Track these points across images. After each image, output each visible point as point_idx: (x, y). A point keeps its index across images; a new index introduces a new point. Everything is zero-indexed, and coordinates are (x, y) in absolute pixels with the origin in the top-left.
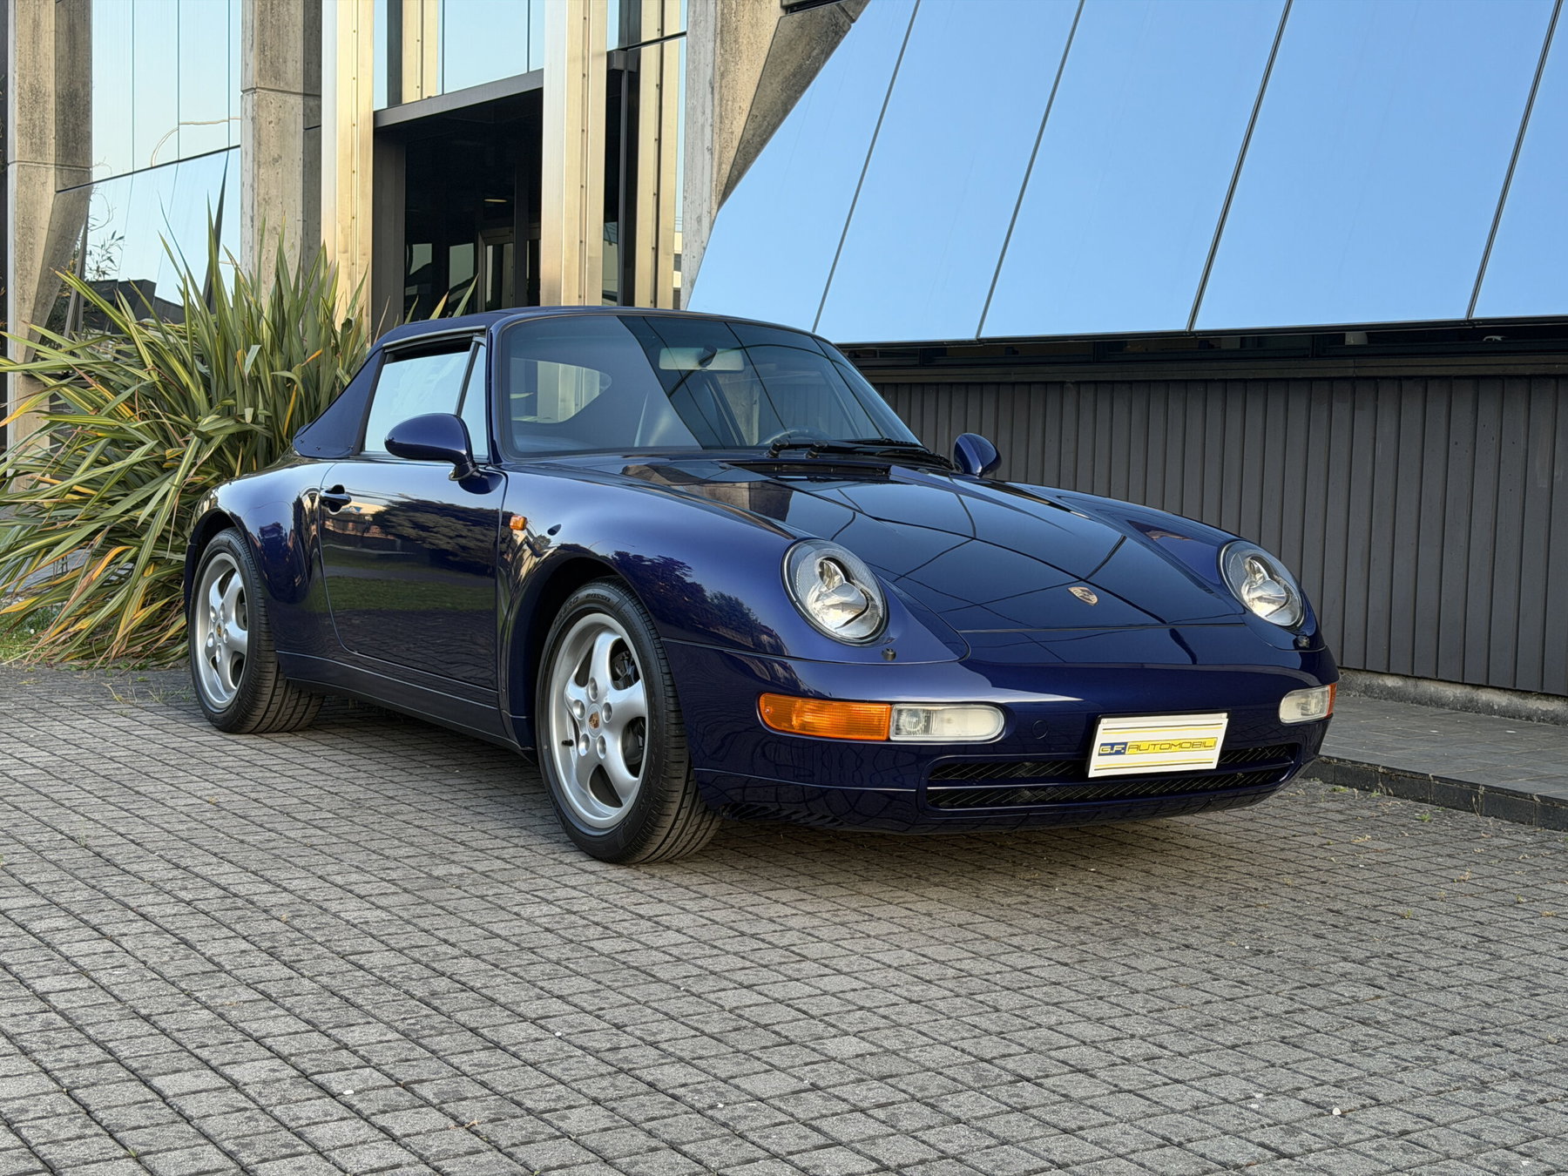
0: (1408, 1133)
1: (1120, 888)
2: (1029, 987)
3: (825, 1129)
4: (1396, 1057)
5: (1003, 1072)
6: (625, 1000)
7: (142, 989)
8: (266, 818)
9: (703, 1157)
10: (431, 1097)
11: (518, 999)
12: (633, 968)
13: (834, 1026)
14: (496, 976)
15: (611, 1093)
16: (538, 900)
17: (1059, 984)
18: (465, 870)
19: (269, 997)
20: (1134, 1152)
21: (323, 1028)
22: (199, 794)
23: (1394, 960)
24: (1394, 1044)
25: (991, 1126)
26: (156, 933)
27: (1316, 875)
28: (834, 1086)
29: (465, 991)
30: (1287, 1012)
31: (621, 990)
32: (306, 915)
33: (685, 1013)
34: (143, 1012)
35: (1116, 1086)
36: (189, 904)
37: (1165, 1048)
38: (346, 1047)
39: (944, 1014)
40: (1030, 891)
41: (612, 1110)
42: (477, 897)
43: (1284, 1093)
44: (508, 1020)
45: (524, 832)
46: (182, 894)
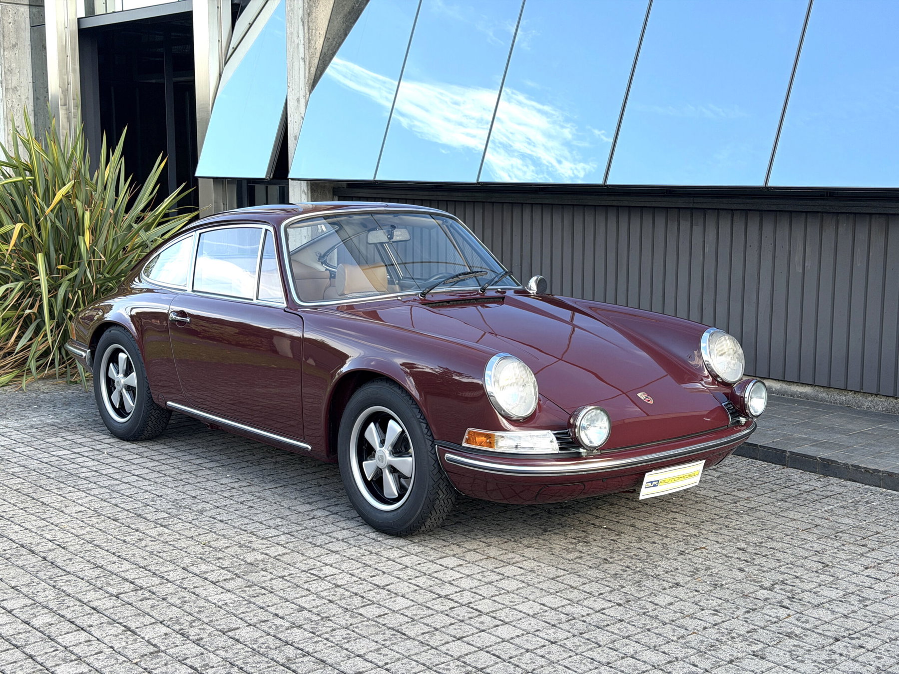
1: (625, 540)
2: (608, 625)
6: (398, 656)
8: (128, 520)
11: (338, 660)
12: (390, 628)
13: (518, 666)
14: (317, 642)
16: (316, 578)
17: (622, 621)
18: (264, 556)
22: (80, 501)
23: (786, 586)
24: (810, 650)
26: (109, 623)
27: (721, 521)
29: (304, 656)
30: (748, 632)
31: (391, 647)
32: (189, 602)
33: (434, 664)
36: (117, 596)
37: (696, 666)
39: (572, 651)
40: (579, 547)
42: (280, 577)
45: (284, 521)
46: (110, 589)
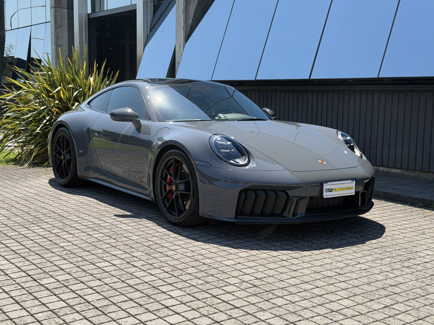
0: (366, 269)
3: (243, 271)
4: (363, 254)
5: (279, 259)
9: (219, 277)
10: (157, 267)
15: (195, 265)
20: (309, 274)
21: (128, 253)
25: (278, 270)
28: (243, 263)
34: (87, 250)
35: (303, 261)
41: (197, 268)
43: (340, 262)
44: (168, 250)
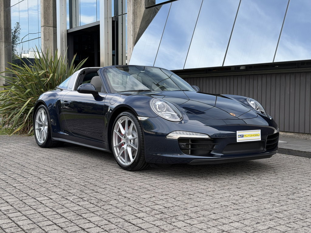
3: (156, 202)
5: (187, 194)
6: (120, 185)
7: (33, 185)
8: (52, 159)
9: (134, 207)
11: (101, 185)
12: (121, 180)
13: (157, 188)
14: (97, 182)
16: (103, 170)
18: (90, 166)
19: (56, 186)
20: (209, 204)
21: (66, 190)
22: (39, 155)
24: (257, 188)
25: (185, 201)
28: (157, 196)
29: (91, 184)
30: (238, 184)
32: (61, 174)
33: (131, 186)
35: (207, 195)
37: (216, 189)
38: (70, 193)
39: (177, 185)
41: (118, 201)
42: (92, 170)
43: (236, 195)
44: (99, 188)
